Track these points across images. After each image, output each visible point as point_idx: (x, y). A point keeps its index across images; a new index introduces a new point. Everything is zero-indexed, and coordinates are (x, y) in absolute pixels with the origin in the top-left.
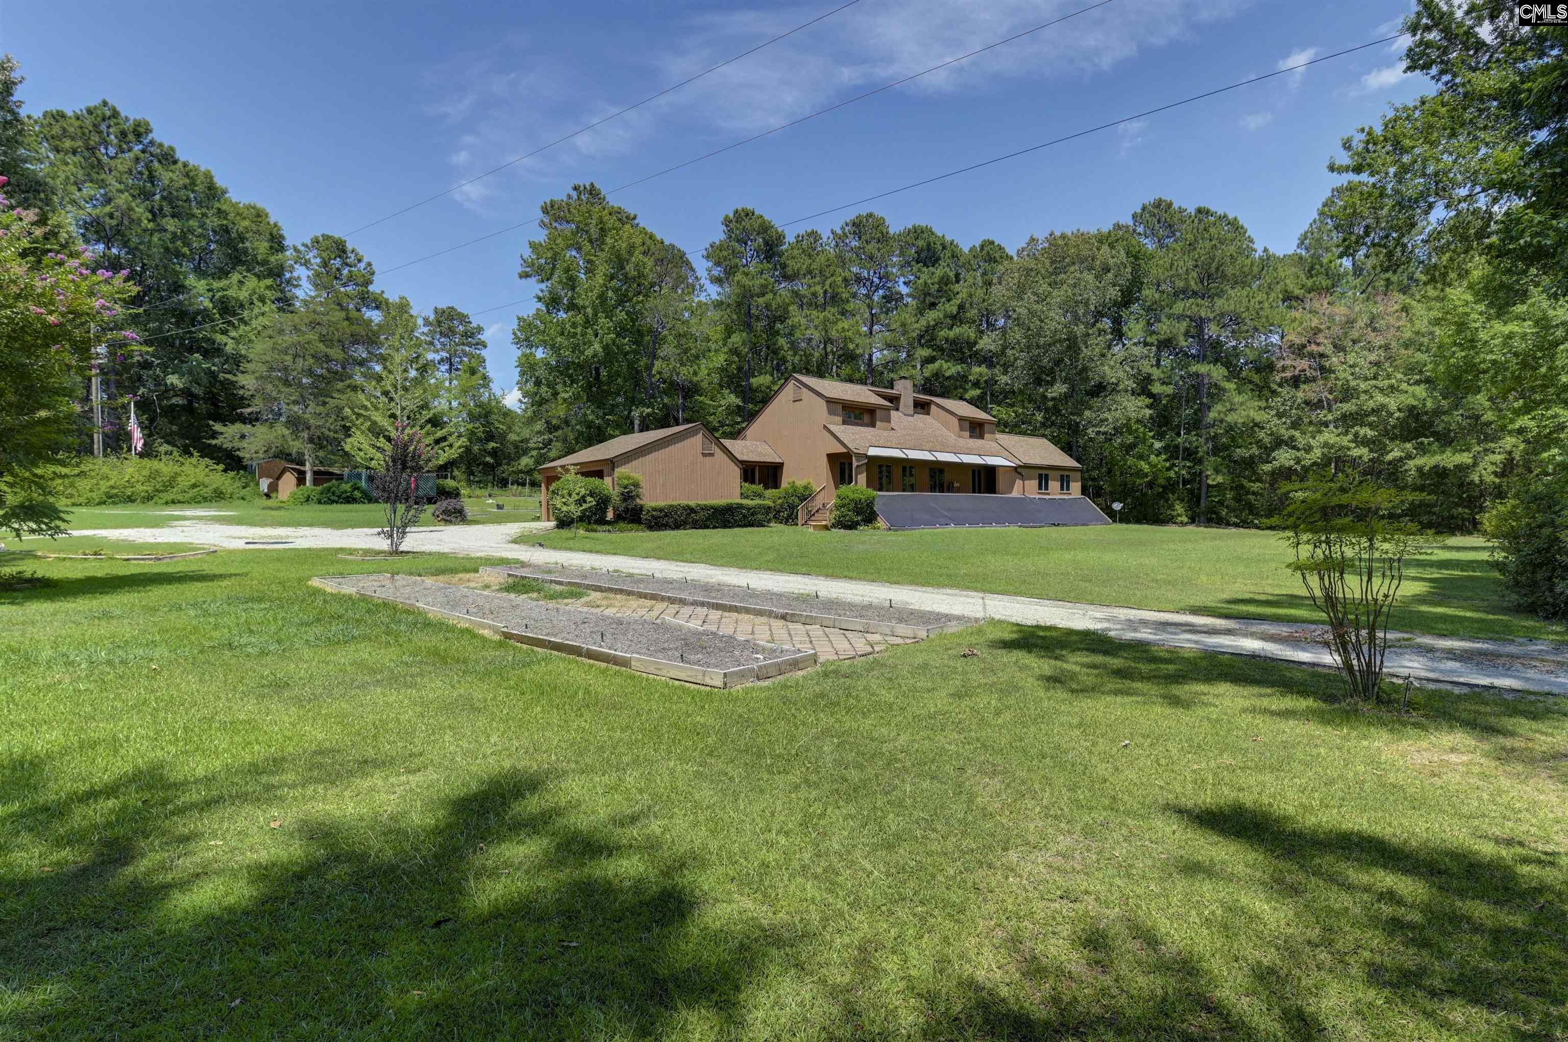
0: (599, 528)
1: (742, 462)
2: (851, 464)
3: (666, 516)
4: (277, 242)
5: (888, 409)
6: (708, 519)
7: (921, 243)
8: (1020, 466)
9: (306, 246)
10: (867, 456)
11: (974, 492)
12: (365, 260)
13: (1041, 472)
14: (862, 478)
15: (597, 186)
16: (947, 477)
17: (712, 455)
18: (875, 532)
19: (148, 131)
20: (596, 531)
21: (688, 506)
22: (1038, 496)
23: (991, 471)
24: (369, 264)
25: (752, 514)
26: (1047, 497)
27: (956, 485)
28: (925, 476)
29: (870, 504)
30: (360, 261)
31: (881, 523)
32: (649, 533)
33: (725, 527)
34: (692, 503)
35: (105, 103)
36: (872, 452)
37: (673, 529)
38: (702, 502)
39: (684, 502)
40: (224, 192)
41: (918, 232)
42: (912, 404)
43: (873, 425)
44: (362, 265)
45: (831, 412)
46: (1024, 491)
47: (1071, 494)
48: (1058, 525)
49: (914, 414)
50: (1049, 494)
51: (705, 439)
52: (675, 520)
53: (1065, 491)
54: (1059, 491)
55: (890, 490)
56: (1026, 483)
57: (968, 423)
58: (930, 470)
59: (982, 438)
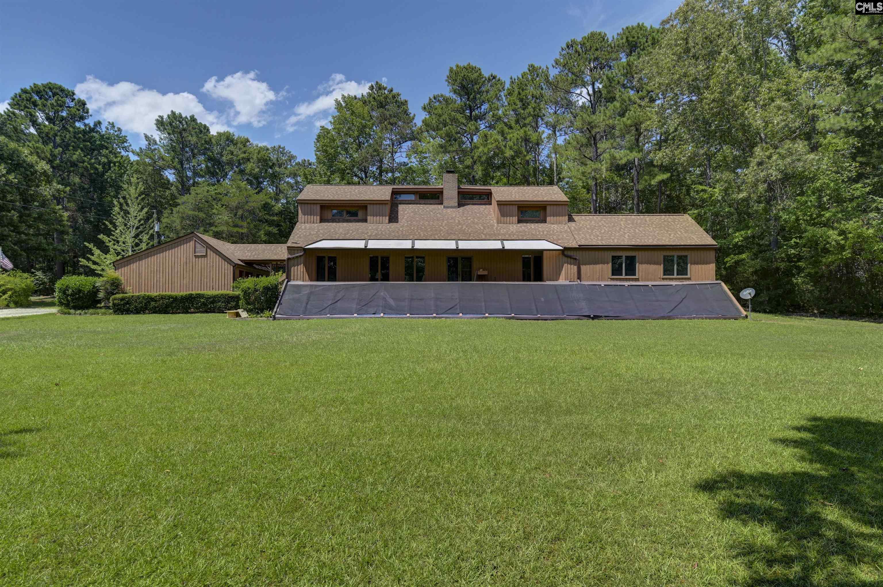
3: (127, 303)
5: (384, 203)
8: (569, 249)
10: (305, 250)
13: (616, 254)
14: (298, 270)
22: (608, 283)
23: (539, 256)
26: (631, 284)
27: (480, 272)
37: (134, 313)
43: (365, 220)
45: (305, 212)
46: (579, 278)
47: (689, 279)
48: (595, 317)
49: (460, 205)
50: (637, 280)
51: (198, 245)
52: (135, 307)
53: (675, 276)
54: (662, 276)
55: (335, 280)
56: (583, 268)
57: (515, 208)
58: (449, 259)
59: (544, 221)
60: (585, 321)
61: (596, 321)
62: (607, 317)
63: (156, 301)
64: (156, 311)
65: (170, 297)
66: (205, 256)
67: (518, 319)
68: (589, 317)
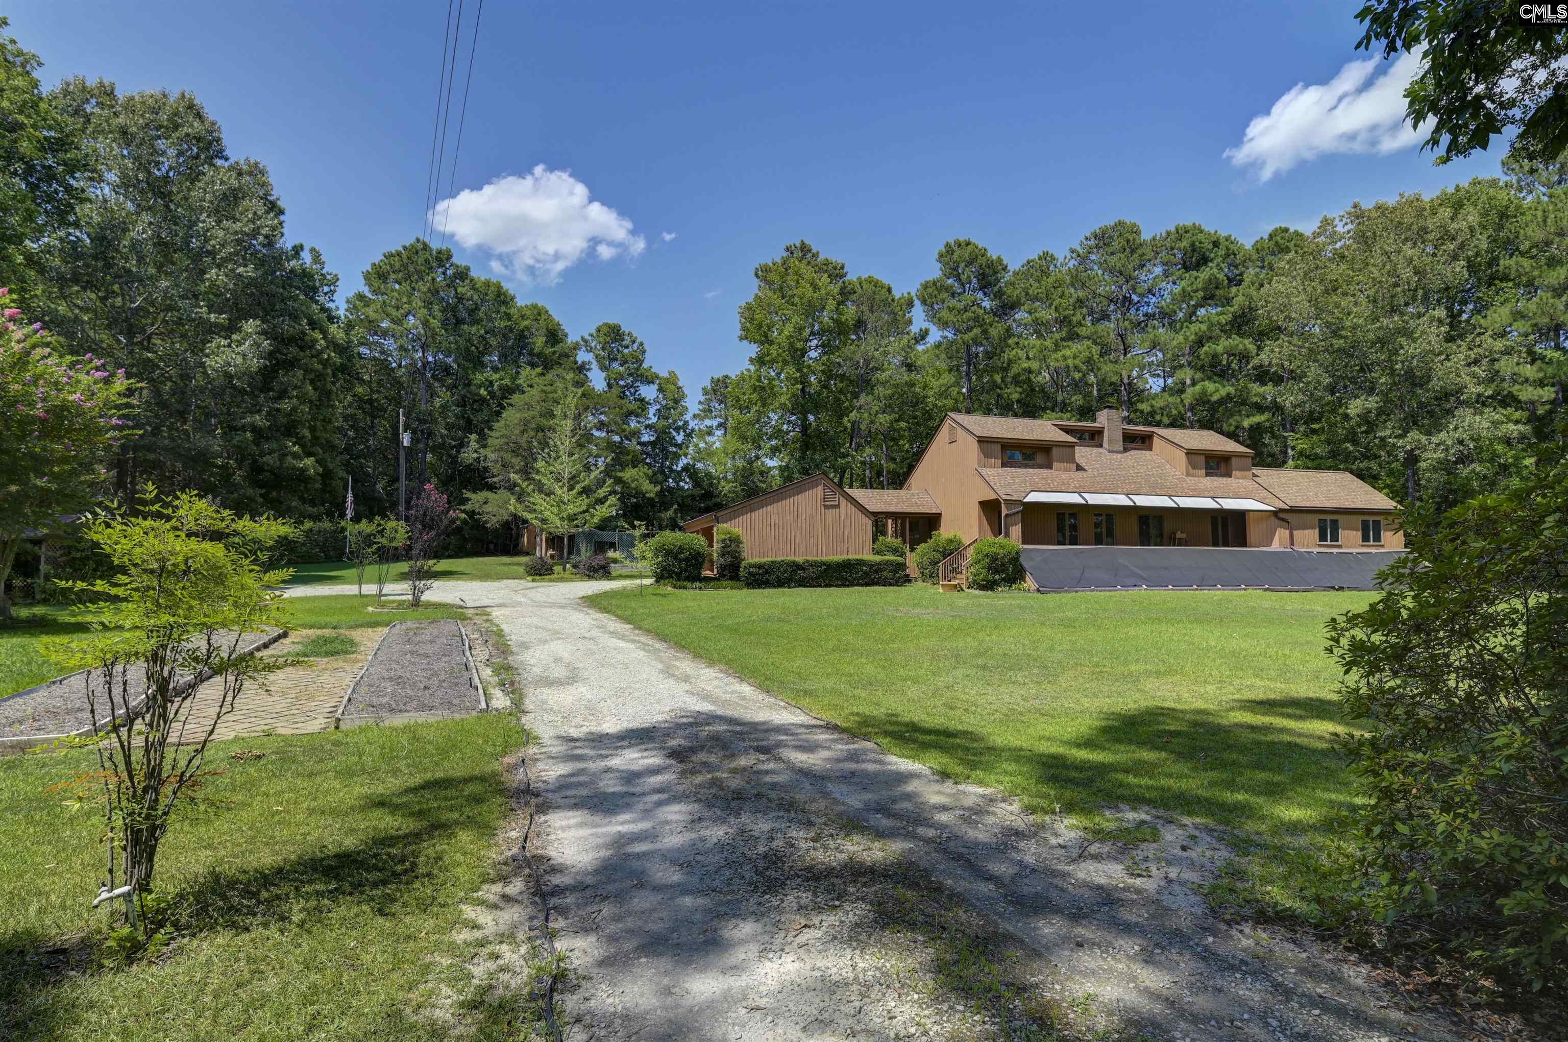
0: (689, 585)
1: (875, 514)
2: (1000, 512)
3: (767, 572)
4: (554, 336)
5: (1072, 446)
6: (818, 578)
7: (1185, 244)
8: (1282, 510)
9: (592, 335)
10: (1021, 503)
11: (1216, 544)
12: (638, 340)
13: (1322, 517)
14: (1016, 531)
15: (807, 242)
16: (1168, 527)
17: (837, 506)
18: (1021, 594)
19: (449, 257)
20: (685, 588)
21: (794, 562)
22: (1316, 550)
23: (1241, 515)
24: (641, 344)
25: (876, 571)
26: (1335, 551)
27: (1179, 535)
28: (1133, 526)
29: (1015, 560)
30: (634, 342)
31: (1030, 582)
32: (745, 592)
33: (843, 585)
34: (800, 559)
35: (418, 240)
36: (1034, 497)
37: (775, 587)
38: (811, 558)
39: (791, 558)
40: (512, 299)
41: (1181, 233)
42: (1120, 438)
43: (1049, 467)
44: (635, 346)
45: (987, 455)
46: (1292, 544)
47: (1383, 546)
48: (1341, 588)
49: (1126, 450)
50: (1340, 547)
51: (827, 490)
52: (778, 577)
53: (1371, 543)
54: (1360, 542)
55: (1076, 544)
56: (1295, 532)
57: (1203, 458)
58: (1140, 518)
59: (1229, 475)
60: (1333, 593)
61: (1340, 593)
62: (1350, 589)
63: (803, 569)
64: (803, 583)
65: (823, 563)
66: (838, 506)
67: (1272, 590)
68: (1333, 588)
